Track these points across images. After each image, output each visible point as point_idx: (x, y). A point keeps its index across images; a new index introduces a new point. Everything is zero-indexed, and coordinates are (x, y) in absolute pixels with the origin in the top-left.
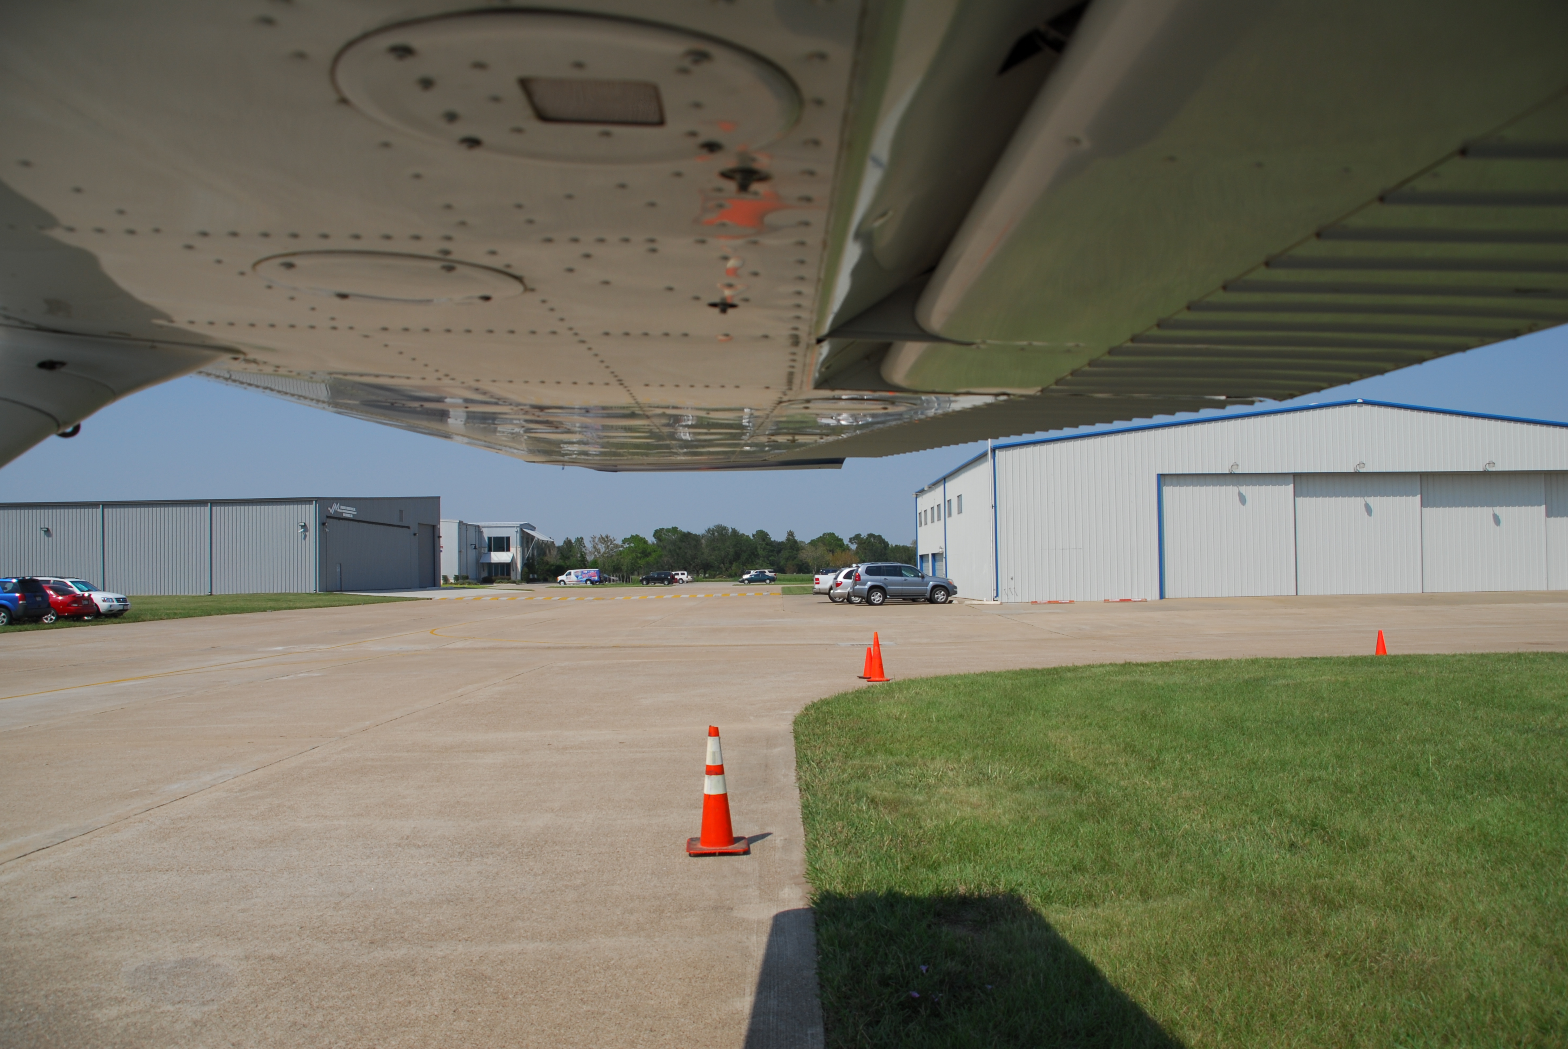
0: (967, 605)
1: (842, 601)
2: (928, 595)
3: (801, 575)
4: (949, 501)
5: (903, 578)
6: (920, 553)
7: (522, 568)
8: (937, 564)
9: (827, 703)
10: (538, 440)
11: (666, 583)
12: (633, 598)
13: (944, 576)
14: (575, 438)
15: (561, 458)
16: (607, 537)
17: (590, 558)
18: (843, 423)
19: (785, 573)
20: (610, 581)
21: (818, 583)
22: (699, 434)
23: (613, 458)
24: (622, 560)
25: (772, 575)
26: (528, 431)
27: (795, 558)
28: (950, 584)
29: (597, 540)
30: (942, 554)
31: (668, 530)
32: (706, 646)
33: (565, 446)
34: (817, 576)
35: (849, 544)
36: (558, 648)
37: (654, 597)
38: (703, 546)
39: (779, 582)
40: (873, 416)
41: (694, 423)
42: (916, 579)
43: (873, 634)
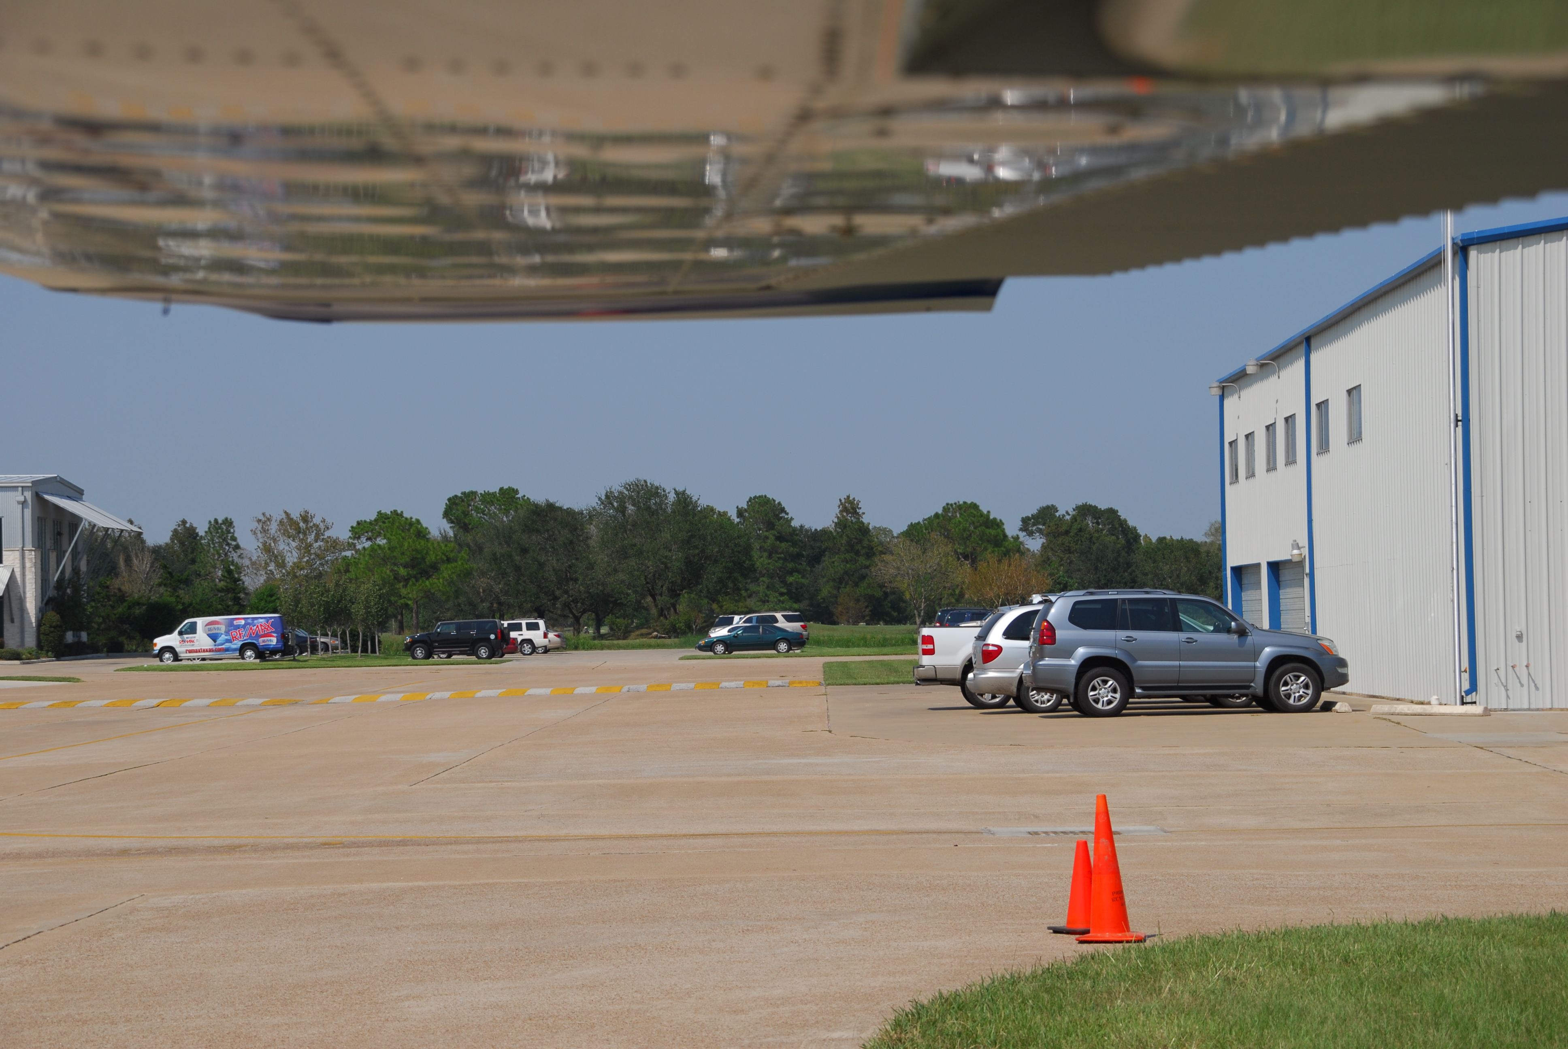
0: (1379, 717)
1: (1002, 705)
2: (1258, 686)
3: (881, 626)
4: (1323, 406)
5: (1183, 636)
6: (1233, 559)
7: (42, 611)
8: (1286, 594)
9: (960, 1008)
10: (87, 223)
11: (483, 652)
12: (384, 698)
13: (1308, 633)
14: (202, 219)
15: (159, 280)
16: (305, 518)
17: (253, 582)
18: (1003, 173)
19: (834, 623)
20: (314, 649)
21: (931, 652)
22: (578, 210)
23: (319, 281)
24: (352, 587)
25: (794, 627)
26: (49, 194)
27: (863, 577)
28: (1325, 651)
29: (273, 527)
30: (1301, 563)
31: (488, 498)
32: (602, 838)
33: (172, 243)
34: (926, 631)
35: (1022, 535)
36: (153, 852)
37: (446, 695)
38: (592, 543)
39: (815, 650)
40: (1093, 151)
41: (561, 175)
42: (1223, 637)
43: (1094, 800)
